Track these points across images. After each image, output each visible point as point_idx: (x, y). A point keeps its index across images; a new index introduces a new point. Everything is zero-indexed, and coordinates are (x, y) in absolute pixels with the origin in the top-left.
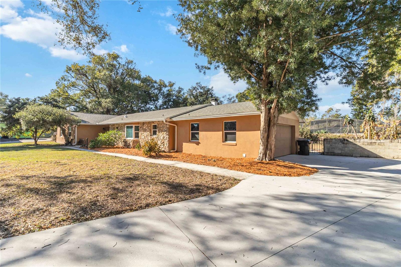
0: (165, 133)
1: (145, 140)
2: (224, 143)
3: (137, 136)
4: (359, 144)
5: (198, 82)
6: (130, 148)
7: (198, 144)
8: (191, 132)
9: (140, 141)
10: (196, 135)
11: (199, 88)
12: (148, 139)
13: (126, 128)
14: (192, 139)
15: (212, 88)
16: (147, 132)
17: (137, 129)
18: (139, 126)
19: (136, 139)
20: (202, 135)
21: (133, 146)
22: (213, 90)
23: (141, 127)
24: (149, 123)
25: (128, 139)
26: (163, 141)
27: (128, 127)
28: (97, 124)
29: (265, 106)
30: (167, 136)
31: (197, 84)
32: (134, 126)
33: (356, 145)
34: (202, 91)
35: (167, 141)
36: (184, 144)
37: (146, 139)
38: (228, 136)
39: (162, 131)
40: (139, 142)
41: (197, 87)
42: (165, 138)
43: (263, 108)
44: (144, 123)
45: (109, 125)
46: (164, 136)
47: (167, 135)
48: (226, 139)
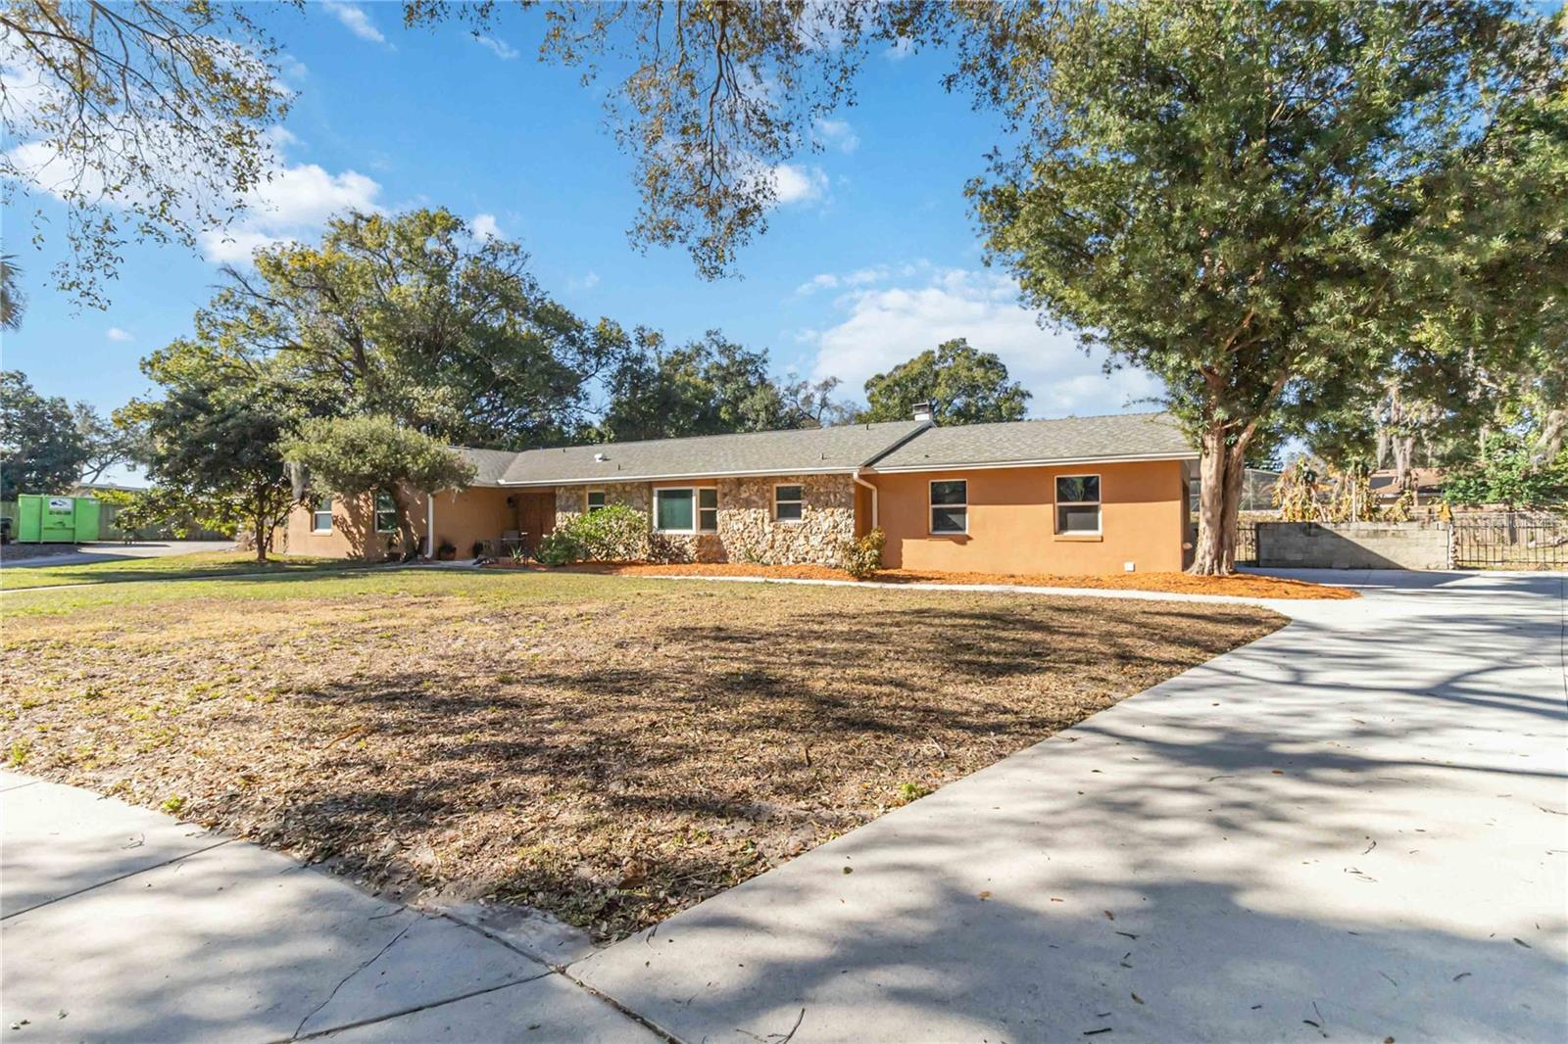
0: (841, 510)
1: (745, 535)
2: (1059, 537)
3: (708, 521)
4: (1347, 535)
5: (714, 328)
6: (685, 563)
7: (963, 540)
8: (931, 507)
9: (722, 538)
10: (954, 518)
11: (714, 349)
12: (763, 531)
13: (655, 500)
14: (935, 529)
15: (766, 351)
16: (758, 508)
17: (709, 499)
18: (716, 491)
19: (705, 533)
20: (976, 515)
21: (699, 557)
22: (765, 361)
23: (725, 495)
24: (767, 480)
25: (668, 532)
26: (833, 536)
27: (663, 495)
28: (502, 482)
29: (1219, 440)
30: (851, 522)
31: (709, 334)
32: (696, 490)
33: (1340, 537)
34: (725, 362)
35: (851, 534)
36: (906, 542)
37: (755, 530)
38: (1070, 516)
39: (827, 505)
40: (720, 543)
41: (707, 347)
42: (842, 526)
43: (1211, 443)
44: (739, 482)
45: (553, 487)
46: (835, 521)
47: (849, 516)
48: (1063, 526)
